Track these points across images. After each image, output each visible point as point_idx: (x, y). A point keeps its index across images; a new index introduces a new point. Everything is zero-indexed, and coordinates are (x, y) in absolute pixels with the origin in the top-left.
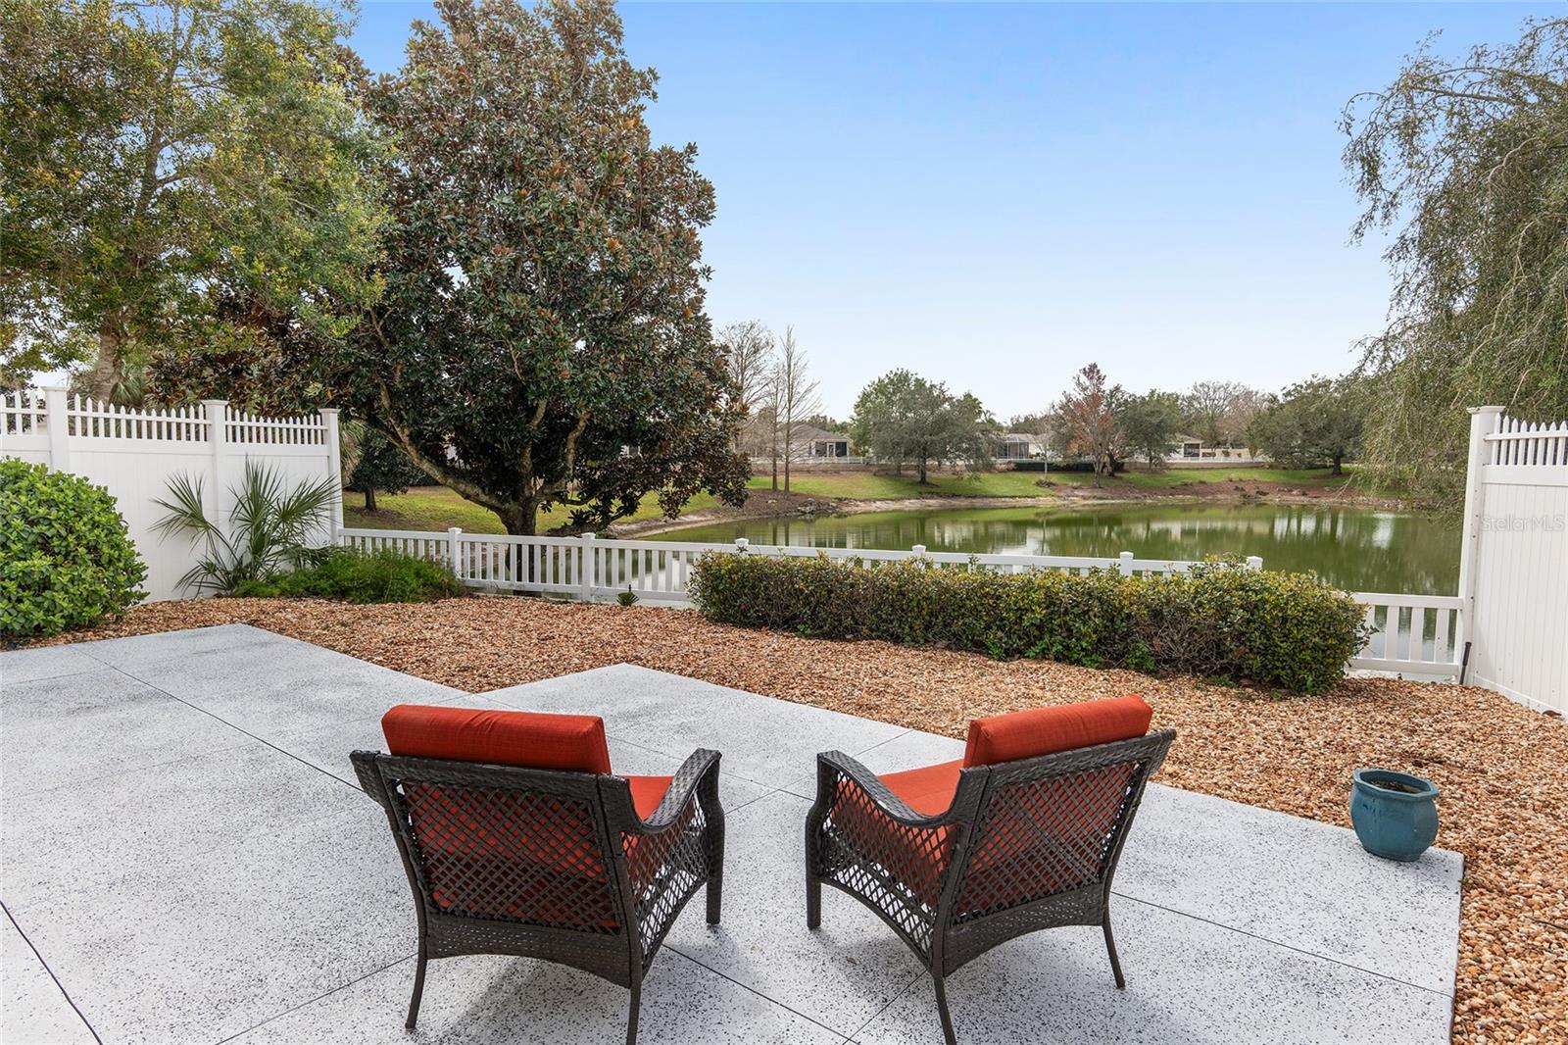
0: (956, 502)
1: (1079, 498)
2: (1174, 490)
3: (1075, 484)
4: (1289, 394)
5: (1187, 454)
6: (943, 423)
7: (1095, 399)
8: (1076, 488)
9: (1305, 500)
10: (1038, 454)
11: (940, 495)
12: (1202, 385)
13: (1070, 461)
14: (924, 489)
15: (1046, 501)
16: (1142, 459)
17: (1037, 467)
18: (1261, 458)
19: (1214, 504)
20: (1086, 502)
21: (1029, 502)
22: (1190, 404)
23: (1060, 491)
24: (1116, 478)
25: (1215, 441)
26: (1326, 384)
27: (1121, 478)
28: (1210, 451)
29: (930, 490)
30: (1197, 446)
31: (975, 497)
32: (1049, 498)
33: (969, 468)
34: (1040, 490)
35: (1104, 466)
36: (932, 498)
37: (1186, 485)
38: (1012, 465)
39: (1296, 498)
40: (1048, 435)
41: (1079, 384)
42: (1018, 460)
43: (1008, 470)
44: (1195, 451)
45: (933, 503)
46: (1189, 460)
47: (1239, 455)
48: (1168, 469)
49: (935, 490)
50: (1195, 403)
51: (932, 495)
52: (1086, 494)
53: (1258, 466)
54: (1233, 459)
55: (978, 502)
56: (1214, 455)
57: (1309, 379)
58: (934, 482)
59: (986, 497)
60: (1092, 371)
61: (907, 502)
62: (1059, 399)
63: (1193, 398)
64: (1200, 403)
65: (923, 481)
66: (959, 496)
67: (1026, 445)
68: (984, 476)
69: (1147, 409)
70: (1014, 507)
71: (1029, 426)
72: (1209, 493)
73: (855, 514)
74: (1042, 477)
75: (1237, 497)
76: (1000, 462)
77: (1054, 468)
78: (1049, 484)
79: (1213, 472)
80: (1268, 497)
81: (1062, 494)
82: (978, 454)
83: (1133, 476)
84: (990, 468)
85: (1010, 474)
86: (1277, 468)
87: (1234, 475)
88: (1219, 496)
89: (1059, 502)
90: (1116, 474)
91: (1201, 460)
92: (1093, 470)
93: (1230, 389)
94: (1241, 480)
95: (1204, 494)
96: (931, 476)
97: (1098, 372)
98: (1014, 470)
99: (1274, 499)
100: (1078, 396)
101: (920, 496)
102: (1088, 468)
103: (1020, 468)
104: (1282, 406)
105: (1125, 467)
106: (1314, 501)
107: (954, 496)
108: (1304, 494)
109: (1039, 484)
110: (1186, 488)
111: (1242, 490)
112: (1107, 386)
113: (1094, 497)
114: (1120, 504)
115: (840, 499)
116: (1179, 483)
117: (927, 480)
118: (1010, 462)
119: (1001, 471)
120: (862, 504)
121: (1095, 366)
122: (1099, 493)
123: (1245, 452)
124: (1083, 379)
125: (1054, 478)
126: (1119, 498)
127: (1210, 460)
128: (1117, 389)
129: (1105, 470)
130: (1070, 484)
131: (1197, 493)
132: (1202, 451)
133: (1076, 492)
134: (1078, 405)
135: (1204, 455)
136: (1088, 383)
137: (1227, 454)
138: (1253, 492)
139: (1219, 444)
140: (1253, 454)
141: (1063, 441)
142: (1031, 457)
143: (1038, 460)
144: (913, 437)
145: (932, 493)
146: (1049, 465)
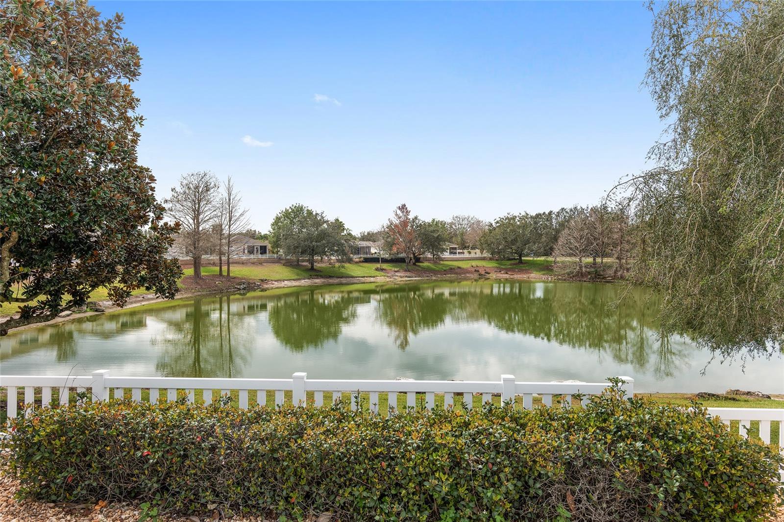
0: (331, 281)
1: (398, 277)
2: (445, 272)
3: (396, 269)
4: (497, 222)
5: (451, 253)
6: (323, 235)
7: (405, 223)
8: (396, 272)
9: (507, 276)
10: (376, 253)
11: (322, 277)
12: (456, 217)
13: (393, 257)
14: (313, 273)
15: (382, 279)
16: (429, 255)
17: (375, 260)
18: (486, 254)
19: (466, 279)
20: (402, 279)
21: (372, 279)
22: (451, 227)
23: (388, 273)
24: (417, 266)
25: (464, 246)
26: (514, 218)
27: (419, 266)
28: (461, 251)
29: (317, 274)
30: (455, 249)
31: (342, 277)
32: (383, 277)
33: (338, 261)
34: (377, 273)
35: (411, 259)
37: (451, 269)
38: (362, 259)
39: (503, 276)
40: (381, 242)
41: (397, 215)
42: (365, 256)
43: (360, 262)
44: (455, 251)
45: (318, 281)
46: (452, 256)
47: (476, 253)
48: (443, 260)
49: (321, 274)
50: (453, 226)
51: (317, 277)
52: (402, 275)
53: (484, 259)
54: (473, 255)
55: (344, 280)
56: (463, 253)
57: (506, 215)
58: (319, 269)
59: (349, 277)
60: (403, 208)
61: (303, 281)
62: (386, 223)
63: (452, 224)
64: (456, 226)
65: (312, 269)
66: (333, 277)
67: (369, 248)
68: (347, 265)
69: (431, 229)
70: (365, 283)
71: (370, 237)
72: (462, 273)
73: (272, 288)
74: (378, 265)
75: (476, 276)
76: (356, 258)
77: (385, 261)
78: (382, 270)
79: (464, 262)
80: (490, 275)
81: (389, 275)
82: (343, 253)
83: (425, 264)
84: (350, 261)
85: (361, 264)
86: (494, 260)
87: (474, 263)
88: (468, 275)
89: (388, 279)
90: (417, 264)
91: (458, 256)
92: (405, 262)
93: (470, 219)
94: (477, 266)
95: (460, 274)
96: (317, 266)
97: (406, 208)
98: (363, 262)
99: (493, 276)
100: (396, 221)
101: (310, 277)
102: (402, 260)
103: (367, 260)
104: (495, 229)
105: (421, 260)
106: (512, 277)
107: (330, 277)
108: (507, 273)
109: (377, 269)
110: (452, 270)
111: (478, 271)
112: (411, 216)
113: (406, 276)
114: (419, 280)
115: (262, 280)
116: (448, 268)
117: (315, 267)
118: (361, 258)
119: (357, 263)
120: (276, 283)
121: (405, 205)
122: (408, 274)
123: (478, 251)
124: (399, 212)
125: (385, 266)
126: (419, 276)
127: (462, 256)
128: (416, 218)
129: (411, 261)
130: (393, 269)
131: (457, 273)
132: (458, 251)
133: (397, 274)
134: (396, 226)
135: (459, 253)
136: (401, 215)
137: (470, 253)
138: (483, 273)
139: (465, 247)
140: (482, 253)
141: (390, 245)
142: (372, 254)
143: (376, 256)
144: (306, 243)
145: (317, 275)
146: (382, 259)
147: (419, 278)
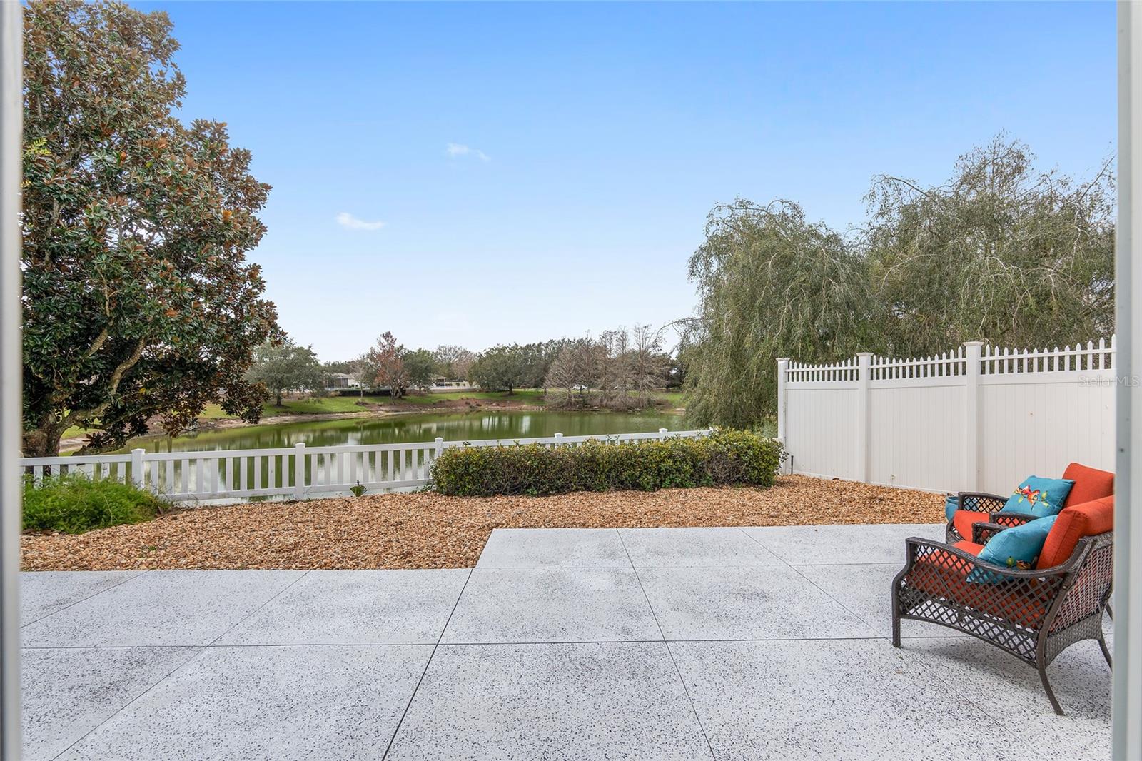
0: (305, 418)
1: (383, 412)
2: (435, 405)
3: (380, 404)
4: (487, 353)
5: (438, 385)
6: (291, 367)
7: (390, 352)
8: (381, 406)
9: (499, 408)
10: (353, 386)
11: (292, 414)
12: (443, 347)
13: (376, 389)
14: (279, 409)
15: (364, 414)
16: (416, 388)
17: (356, 393)
18: (476, 386)
19: (456, 412)
20: (387, 414)
21: (354, 415)
23: (371, 407)
24: (402, 399)
25: (451, 378)
26: (504, 349)
27: (404, 399)
28: (449, 383)
29: (284, 410)
30: (442, 380)
31: (317, 414)
32: (366, 413)
33: (313, 395)
34: (359, 408)
35: (397, 392)
36: (287, 416)
37: (441, 402)
38: (339, 392)
39: (495, 408)
40: (361, 373)
41: (380, 343)
42: (342, 389)
43: (336, 396)
44: (442, 383)
45: (289, 418)
46: (440, 388)
47: (464, 385)
48: (432, 393)
49: (291, 410)
50: (439, 356)
51: (287, 413)
52: (387, 409)
53: (474, 391)
54: (461, 387)
55: (320, 417)
56: (452, 385)
57: (496, 346)
58: (286, 405)
59: (325, 413)
60: (387, 336)
61: (269, 419)
62: (367, 352)
63: (436, 354)
64: (441, 357)
65: (279, 404)
66: (306, 413)
67: (346, 380)
68: (323, 400)
69: (419, 359)
70: (344, 419)
71: (348, 368)
72: (453, 406)
73: (229, 428)
74: (359, 399)
75: (467, 408)
76: (332, 391)
77: (366, 394)
78: (365, 404)
79: (453, 394)
80: (482, 407)
81: (372, 410)
82: (321, 386)
83: (411, 397)
84: (326, 395)
85: (337, 398)
86: (484, 392)
87: (464, 396)
88: (459, 408)
89: (372, 415)
90: (403, 397)
91: (445, 388)
92: (391, 394)
93: (457, 349)
94: (467, 399)
95: (451, 407)
96: (284, 401)
97: (391, 336)
98: (340, 396)
99: (485, 408)
100: (379, 350)
101: (278, 414)
102: (387, 393)
103: (344, 394)
104: (485, 359)
105: (406, 393)
106: (504, 408)
107: (302, 413)
108: (499, 405)
109: (358, 404)
110: (441, 403)
111: (469, 404)
112: (396, 345)
113: (393, 411)
114: (407, 415)
115: (216, 419)
116: (437, 401)
117: (282, 403)
118: (337, 391)
119: (332, 397)
120: (235, 422)
121: (390, 333)
122: (394, 408)
123: (467, 383)
124: (383, 340)
125: (367, 400)
126: (407, 410)
127: (448, 388)
128: (401, 347)
129: (398, 394)
130: (377, 403)
131: (447, 406)
132: (445, 383)
133: (381, 408)
134: (379, 356)
135: (446, 385)
136: (386, 343)
137: (458, 385)
138: (474, 405)
139: (453, 378)
140: (471, 385)
141: (370, 377)
142: (350, 387)
143: (354, 389)
144: (272, 374)
145: (286, 412)
146: (364, 392)
147: (408, 413)
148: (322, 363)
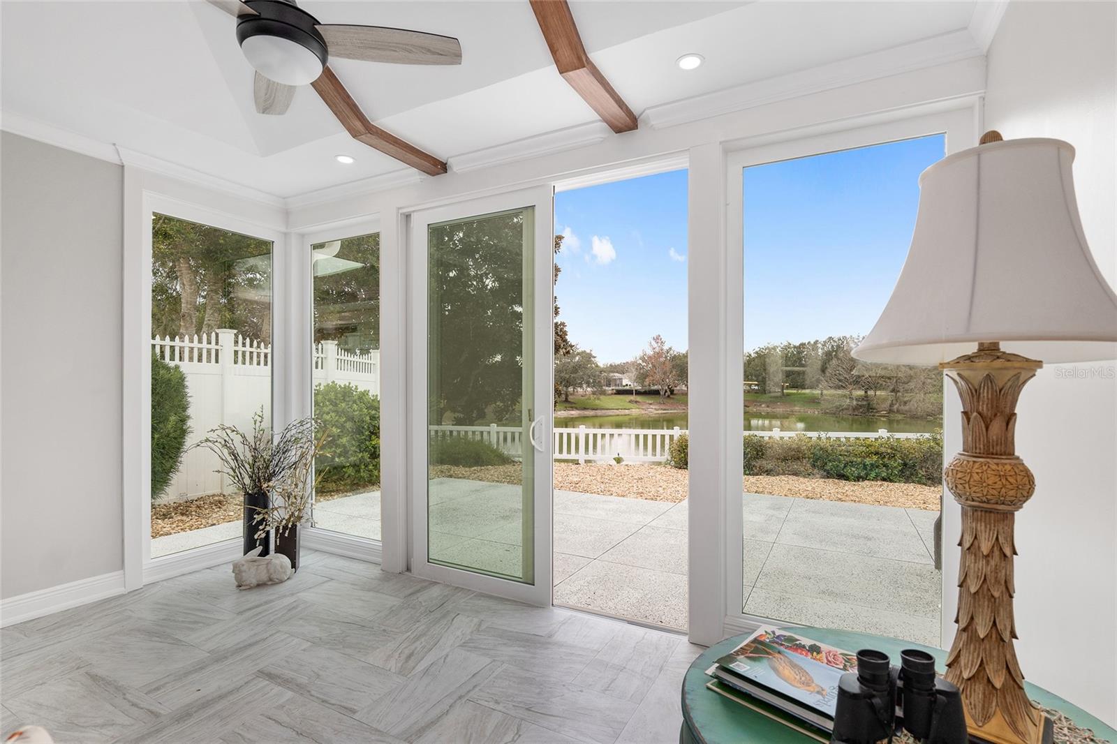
0: (586, 413)
1: (652, 409)
3: (650, 402)
7: (659, 355)
8: (651, 404)
10: (627, 385)
11: (577, 409)
13: (647, 388)
14: (567, 405)
15: (635, 411)
17: (629, 392)
20: (657, 412)
21: (627, 412)
23: (643, 405)
24: (671, 398)
26: (774, 348)
29: (571, 405)
31: (596, 410)
32: (638, 410)
33: (594, 393)
34: (631, 405)
35: (666, 391)
36: (573, 410)
38: (615, 391)
40: (633, 374)
41: (651, 345)
42: (617, 388)
43: (612, 394)
45: (575, 413)
49: (576, 406)
52: (657, 407)
55: (599, 413)
57: (767, 345)
58: (572, 401)
59: (603, 409)
60: (657, 339)
61: (559, 413)
62: (639, 354)
65: (566, 401)
66: (588, 409)
67: (621, 379)
68: (602, 397)
70: (618, 415)
71: (621, 369)
74: (632, 398)
76: (609, 389)
77: (638, 393)
78: (636, 402)
81: (643, 407)
82: (597, 385)
83: (677, 397)
84: (604, 393)
85: (614, 396)
89: (643, 412)
90: (671, 396)
92: (660, 394)
96: (571, 398)
97: (661, 339)
98: (615, 394)
100: (650, 352)
101: (566, 409)
102: (657, 393)
103: (619, 392)
105: (675, 392)
106: (773, 410)
107: (585, 409)
108: (768, 407)
109: (631, 402)
112: (666, 347)
113: (662, 409)
114: (675, 413)
118: (613, 390)
119: (609, 395)
121: (659, 336)
122: (663, 407)
124: (653, 343)
125: (639, 398)
126: (675, 409)
128: (670, 349)
129: (667, 394)
130: (648, 402)
133: (651, 406)
134: (650, 357)
136: (656, 345)
141: (642, 377)
142: (624, 386)
143: (628, 388)
144: (562, 375)
145: (572, 407)
146: (636, 391)
147: (675, 411)
148: (601, 365)
